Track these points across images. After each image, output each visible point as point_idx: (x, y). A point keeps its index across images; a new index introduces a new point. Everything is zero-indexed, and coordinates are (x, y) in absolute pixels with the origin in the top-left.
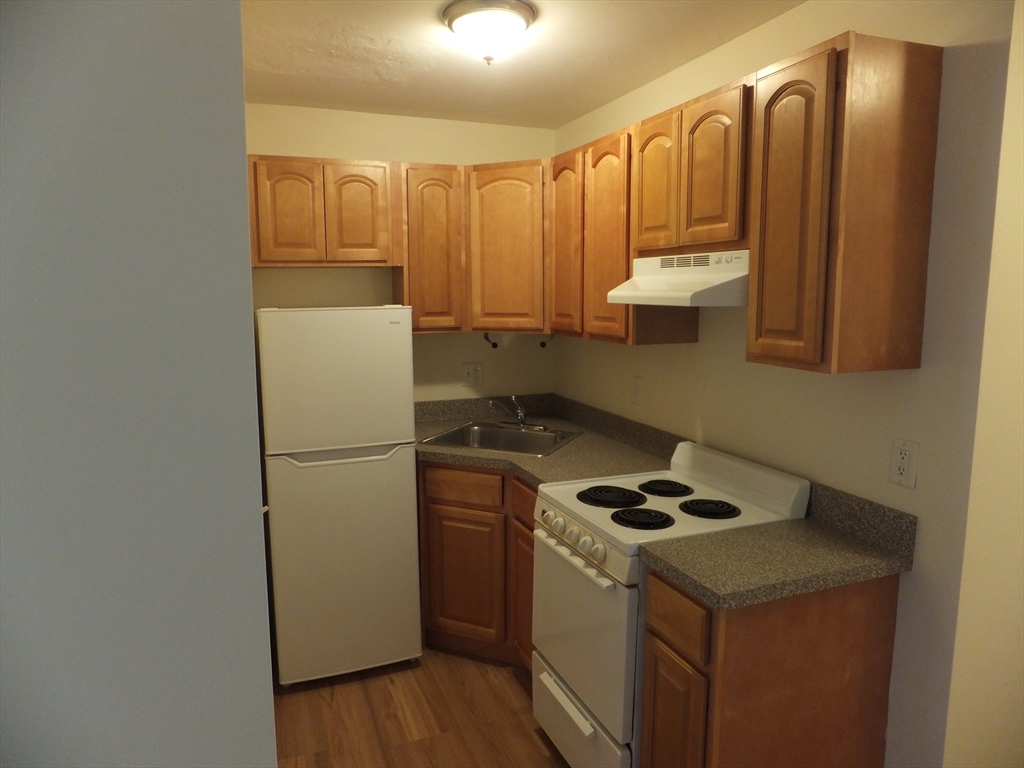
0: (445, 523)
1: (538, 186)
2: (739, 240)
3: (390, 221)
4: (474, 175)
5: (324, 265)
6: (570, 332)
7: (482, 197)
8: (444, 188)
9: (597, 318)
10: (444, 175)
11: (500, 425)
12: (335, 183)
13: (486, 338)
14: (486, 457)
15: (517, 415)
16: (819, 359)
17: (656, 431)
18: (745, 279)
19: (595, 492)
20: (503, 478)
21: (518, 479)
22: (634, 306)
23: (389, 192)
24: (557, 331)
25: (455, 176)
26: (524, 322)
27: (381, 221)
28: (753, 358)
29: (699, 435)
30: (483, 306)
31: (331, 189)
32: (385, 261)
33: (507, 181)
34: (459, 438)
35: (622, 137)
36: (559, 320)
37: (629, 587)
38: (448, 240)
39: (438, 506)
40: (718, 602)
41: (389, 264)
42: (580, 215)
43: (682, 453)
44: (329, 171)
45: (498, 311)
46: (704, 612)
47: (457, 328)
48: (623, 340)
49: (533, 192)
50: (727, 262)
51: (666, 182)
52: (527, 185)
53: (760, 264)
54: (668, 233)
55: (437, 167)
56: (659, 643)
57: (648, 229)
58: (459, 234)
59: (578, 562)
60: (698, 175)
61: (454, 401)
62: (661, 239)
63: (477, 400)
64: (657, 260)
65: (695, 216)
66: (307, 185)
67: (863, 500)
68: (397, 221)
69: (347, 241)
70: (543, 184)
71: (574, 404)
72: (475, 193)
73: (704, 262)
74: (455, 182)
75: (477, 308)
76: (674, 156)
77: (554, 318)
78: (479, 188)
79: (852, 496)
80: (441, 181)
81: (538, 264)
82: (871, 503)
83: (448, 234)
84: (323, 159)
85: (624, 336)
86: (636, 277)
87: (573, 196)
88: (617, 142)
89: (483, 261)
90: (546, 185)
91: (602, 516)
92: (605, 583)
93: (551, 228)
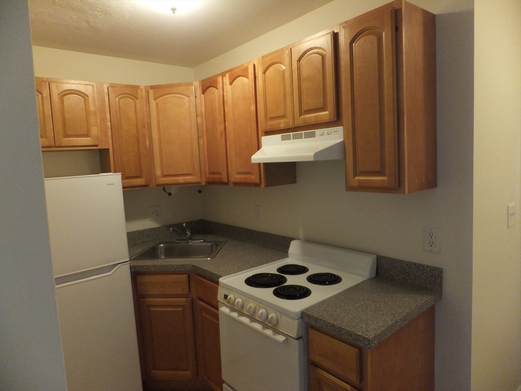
0: (152, 309)
1: (192, 98)
2: (336, 120)
3: (98, 120)
4: (151, 92)
5: (53, 149)
6: (221, 183)
7: (157, 105)
8: (133, 99)
9: (239, 173)
10: (132, 92)
11: (177, 241)
12: (58, 94)
13: (164, 190)
14: (176, 264)
15: (186, 234)
16: (396, 187)
17: (273, 235)
18: (343, 143)
19: (256, 278)
20: (189, 276)
21: (199, 275)
22: (264, 163)
23: (96, 102)
24: (209, 183)
25: (139, 91)
26: (188, 179)
27: (92, 120)
28: (350, 188)
29: (301, 234)
30: (162, 171)
31: (56, 98)
32: (97, 146)
33: (173, 95)
34: (152, 253)
35: (249, 66)
36: (212, 176)
37: (297, 339)
38: (137, 132)
39: (147, 299)
40: (369, 344)
41: (99, 147)
42: (222, 113)
43: (294, 247)
44: (53, 86)
45: (172, 173)
46: (357, 350)
47: (146, 186)
48: (257, 185)
49: (189, 101)
50: (328, 134)
51: (283, 91)
52: (186, 97)
53: (353, 134)
54: (286, 120)
55: (128, 86)
56: (322, 372)
57: (271, 118)
58: (144, 127)
59: (258, 326)
60: (304, 85)
61: (145, 230)
62: (282, 124)
63: (158, 228)
64: (279, 136)
65: (304, 108)
66: (38, 95)
67: (410, 262)
68: (103, 120)
69: (69, 133)
70: (196, 97)
71: (216, 224)
72: (153, 103)
73: (313, 135)
74: (139, 96)
75: (158, 172)
76: (287, 75)
77: (208, 176)
78: (155, 99)
79: (403, 261)
80: (131, 95)
81: (195, 144)
82: (415, 264)
83: (137, 127)
84: (48, 78)
85: (259, 183)
86: (264, 148)
87: (217, 102)
88: (247, 69)
89: (160, 143)
90: (197, 97)
91: (266, 294)
92: (281, 338)
93: (202, 123)
